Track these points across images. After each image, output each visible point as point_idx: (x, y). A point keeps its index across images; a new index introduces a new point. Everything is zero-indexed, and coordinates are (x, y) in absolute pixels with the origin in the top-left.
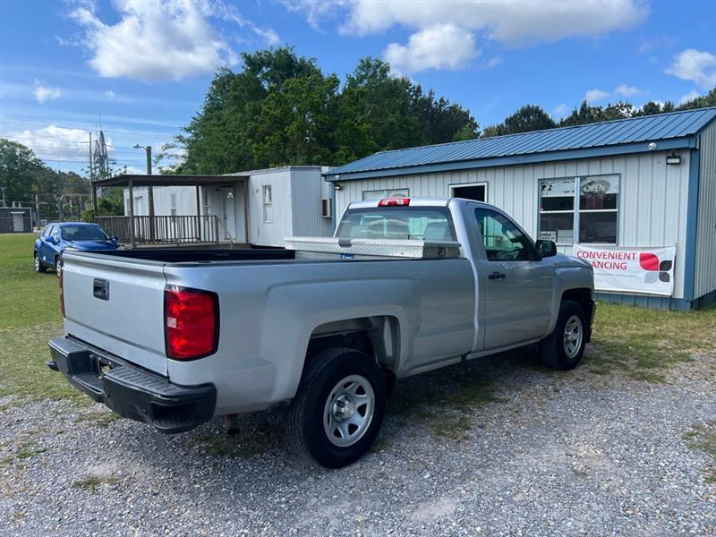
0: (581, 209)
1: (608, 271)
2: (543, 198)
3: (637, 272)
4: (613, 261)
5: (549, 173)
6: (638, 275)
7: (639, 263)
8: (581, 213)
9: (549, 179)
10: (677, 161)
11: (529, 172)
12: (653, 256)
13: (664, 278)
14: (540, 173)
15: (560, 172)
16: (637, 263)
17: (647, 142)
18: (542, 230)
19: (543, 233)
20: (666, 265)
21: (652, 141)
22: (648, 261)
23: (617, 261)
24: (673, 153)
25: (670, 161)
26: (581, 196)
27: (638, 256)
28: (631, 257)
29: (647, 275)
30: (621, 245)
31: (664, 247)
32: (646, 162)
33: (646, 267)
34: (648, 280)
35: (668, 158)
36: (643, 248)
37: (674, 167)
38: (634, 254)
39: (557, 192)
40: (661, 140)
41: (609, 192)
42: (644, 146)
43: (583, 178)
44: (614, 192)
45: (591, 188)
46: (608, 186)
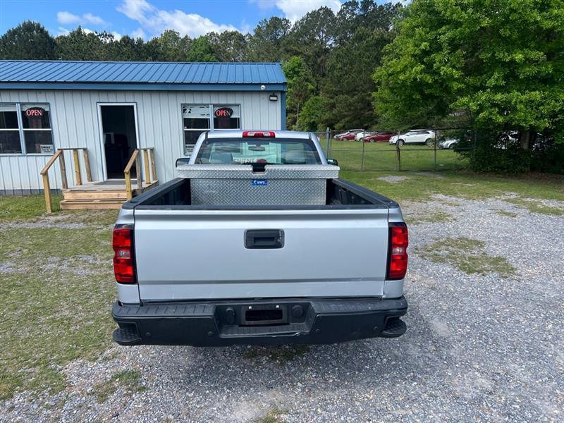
0: (215, 128)
2: (185, 119)
5: (189, 100)
9: (188, 105)
10: (275, 98)
11: (172, 97)
14: (183, 99)
15: (198, 99)
17: (261, 84)
18: (186, 143)
19: (187, 145)
21: (263, 84)
24: (273, 94)
25: (272, 98)
26: (214, 118)
32: (256, 99)
35: (271, 96)
37: (273, 103)
39: (196, 114)
40: (269, 84)
41: (233, 116)
42: (258, 86)
43: (215, 105)
44: (237, 117)
45: (221, 113)
46: (232, 112)
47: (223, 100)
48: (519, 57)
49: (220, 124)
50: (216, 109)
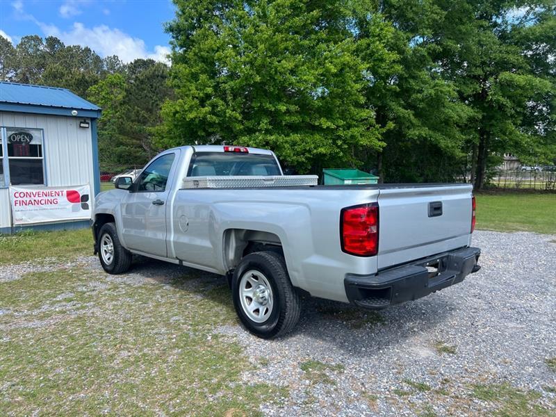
0: (9, 156)
1: (44, 206)
3: (66, 205)
4: (47, 198)
6: (67, 207)
7: (66, 198)
8: (10, 160)
10: (87, 125)
12: (76, 192)
13: (85, 207)
16: (65, 198)
17: (73, 109)
20: (85, 198)
21: (75, 109)
22: (73, 196)
23: (49, 198)
24: (85, 120)
25: (82, 125)
26: (8, 144)
27: (65, 193)
28: (60, 194)
29: (73, 207)
30: (49, 185)
31: (81, 186)
33: (72, 200)
34: (74, 210)
35: (81, 123)
36: (68, 187)
37: (81, 130)
38: (62, 192)
40: (82, 109)
41: (33, 143)
42: (68, 111)
43: (9, 129)
44: (38, 143)
45: (17, 138)
46: (31, 138)
47: (20, 123)
48: (283, 108)
49: (15, 151)
50: (10, 133)
